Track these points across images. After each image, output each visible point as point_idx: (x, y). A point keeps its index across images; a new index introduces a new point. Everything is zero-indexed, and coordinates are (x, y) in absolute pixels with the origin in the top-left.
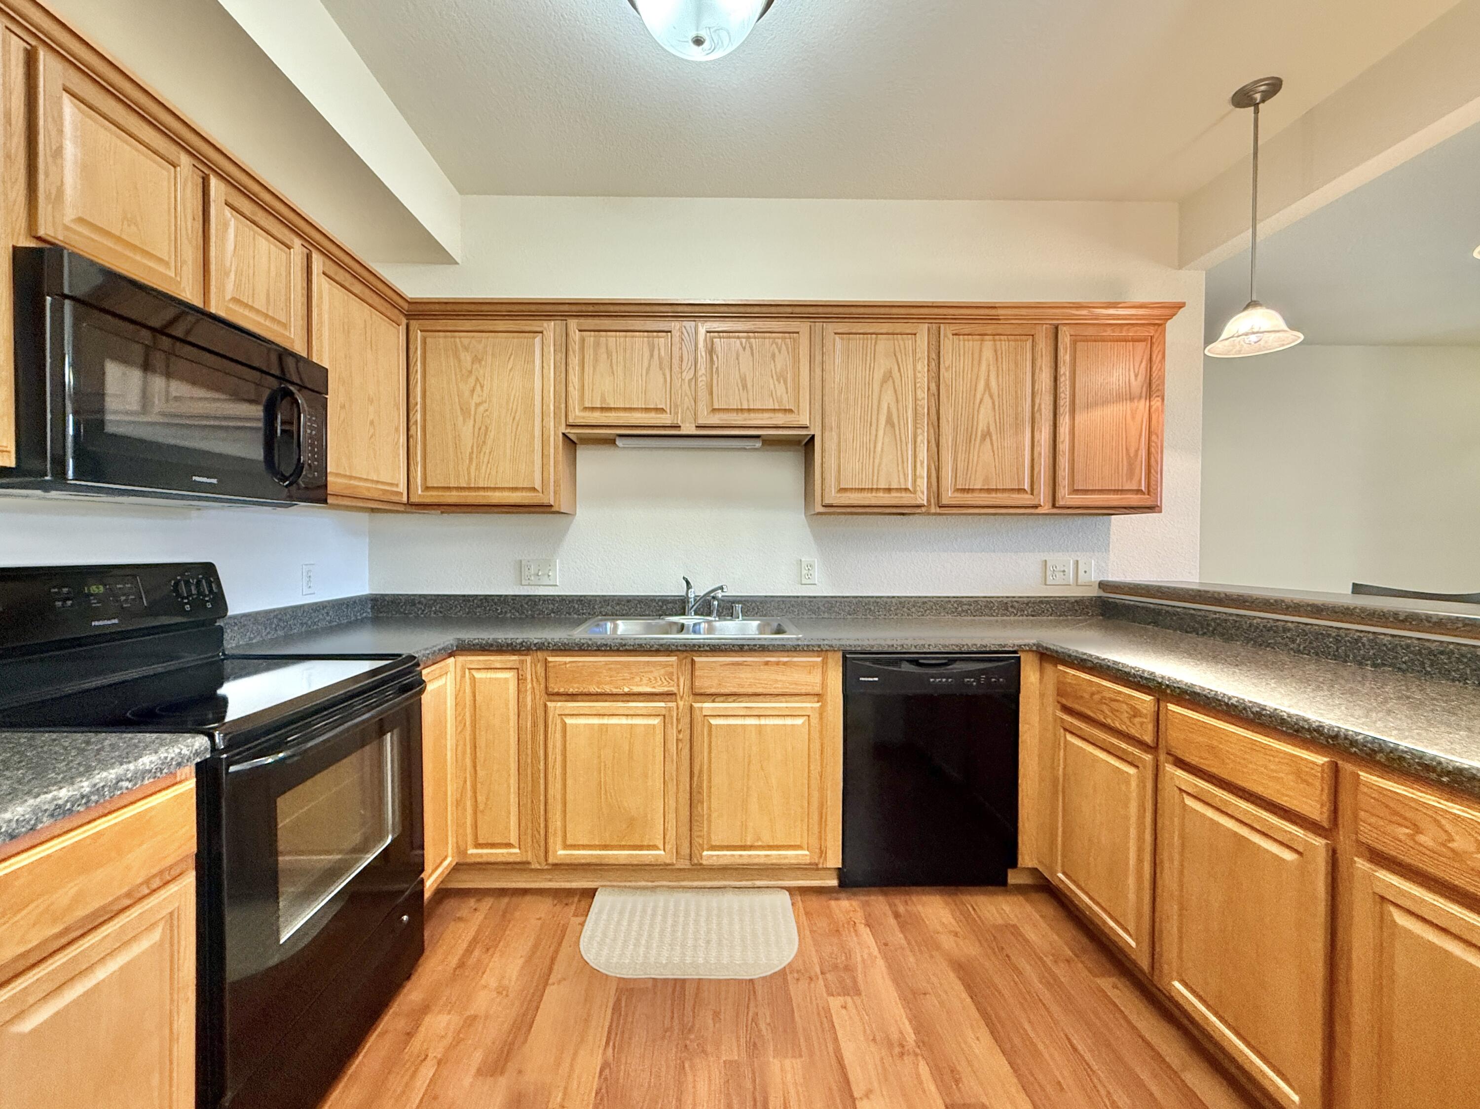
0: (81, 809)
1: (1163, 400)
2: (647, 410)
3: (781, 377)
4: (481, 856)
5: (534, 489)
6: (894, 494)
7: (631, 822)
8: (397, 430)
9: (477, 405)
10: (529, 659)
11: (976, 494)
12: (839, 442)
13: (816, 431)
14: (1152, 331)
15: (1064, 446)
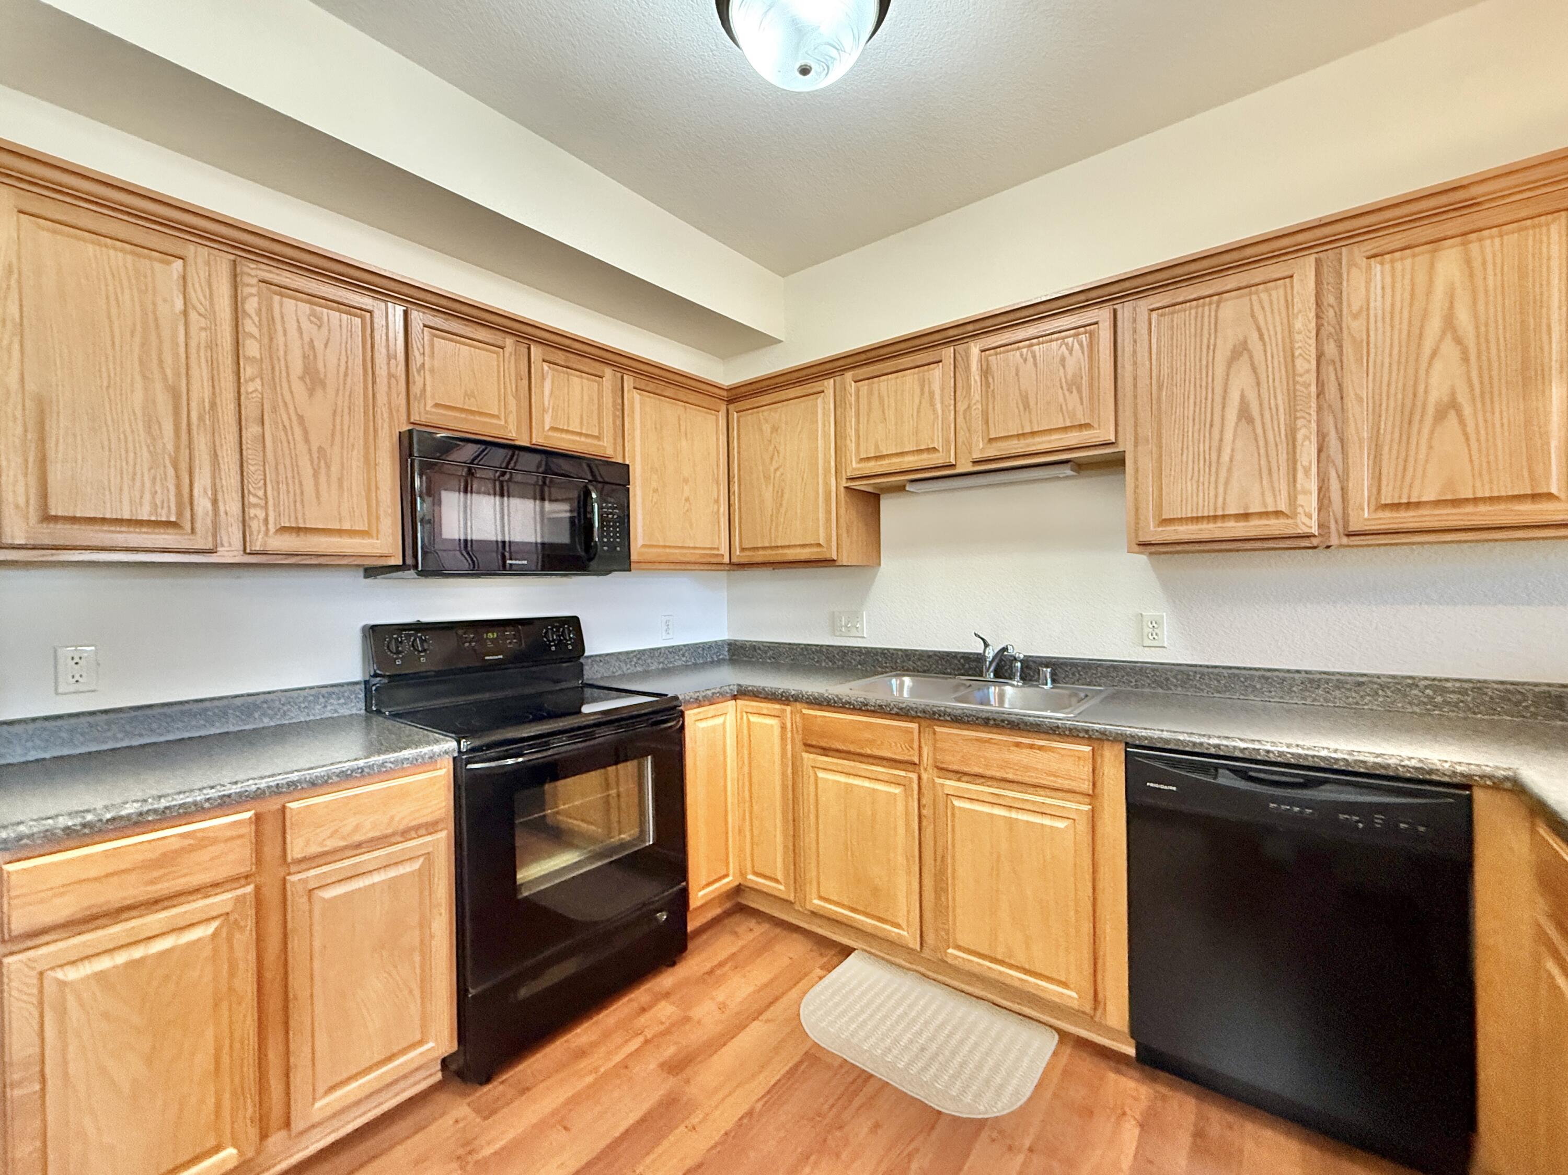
0: (358, 775)
2: (920, 451)
3: (1073, 385)
4: (757, 883)
5: (819, 545)
7: (875, 891)
8: (717, 501)
9: (776, 470)
10: (788, 709)
11: (1422, 511)
12: (1161, 456)
13: (1126, 446)
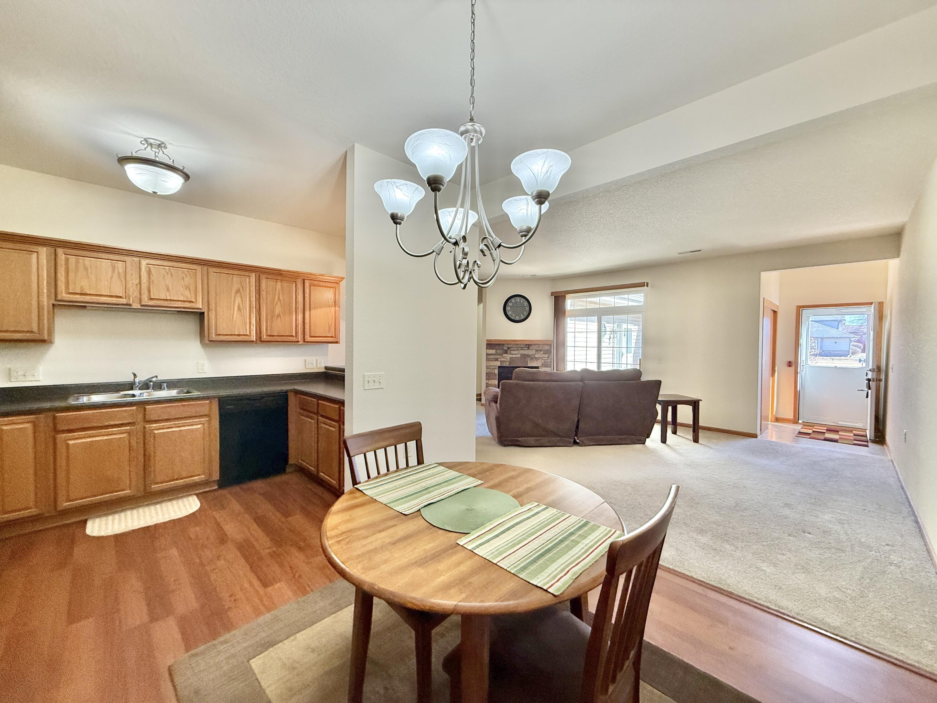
1: (339, 307)
2: (111, 296)
3: (187, 287)
6: (241, 337)
11: (275, 337)
12: (216, 315)
13: (205, 310)
14: (335, 285)
15: (307, 321)
